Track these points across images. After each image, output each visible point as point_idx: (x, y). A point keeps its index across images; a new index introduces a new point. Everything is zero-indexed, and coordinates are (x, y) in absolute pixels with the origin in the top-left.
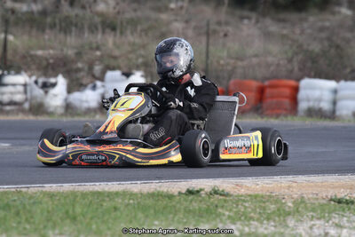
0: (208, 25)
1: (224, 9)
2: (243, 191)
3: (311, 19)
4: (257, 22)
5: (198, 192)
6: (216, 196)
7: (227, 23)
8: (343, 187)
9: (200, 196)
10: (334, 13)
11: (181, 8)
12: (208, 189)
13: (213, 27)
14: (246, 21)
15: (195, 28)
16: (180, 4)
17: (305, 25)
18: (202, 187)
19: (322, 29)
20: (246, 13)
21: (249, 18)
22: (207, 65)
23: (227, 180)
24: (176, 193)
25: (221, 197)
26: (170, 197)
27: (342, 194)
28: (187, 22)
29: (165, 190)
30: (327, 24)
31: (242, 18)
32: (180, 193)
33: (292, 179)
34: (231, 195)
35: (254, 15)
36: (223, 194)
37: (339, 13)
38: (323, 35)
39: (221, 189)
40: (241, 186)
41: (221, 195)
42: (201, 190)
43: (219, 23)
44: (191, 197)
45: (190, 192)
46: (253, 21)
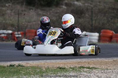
0: (18, 11)
1: (24, 6)
2: (29, 65)
3: (53, 9)
4: (35, 10)
5: (14, 65)
6: (20, 67)
7: (25, 11)
8: (62, 64)
9: (14, 67)
10: (60, 8)
11: (10, 6)
12: (17, 65)
13: (20, 12)
14: (31, 10)
15: (14, 12)
16: (9, 4)
17: (51, 11)
18: (15, 64)
19: (56, 13)
20: (31, 7)
21: (32, 9)
22: (18, 24)
23: (23, 62)
24: (6, 66)
25: (21, 67)
26: (4, 67)
27: (61, 66)
28: (12, 10)
29: (3, 65)
30: (58, 11)
31: (30, 9)
32: (7, 66)
33: (45, 61)
34: (25, 67)
35: (34, 8)
36: (22, 66)
37: (62, 7)
38: (57, 15)
39: (21, 65)
40: (28, 64)
41: (21, 66)
42: (15, 65)
43: (22, 11)
44: (11, 67)
45: (11, 66)
46: (34, 10)
